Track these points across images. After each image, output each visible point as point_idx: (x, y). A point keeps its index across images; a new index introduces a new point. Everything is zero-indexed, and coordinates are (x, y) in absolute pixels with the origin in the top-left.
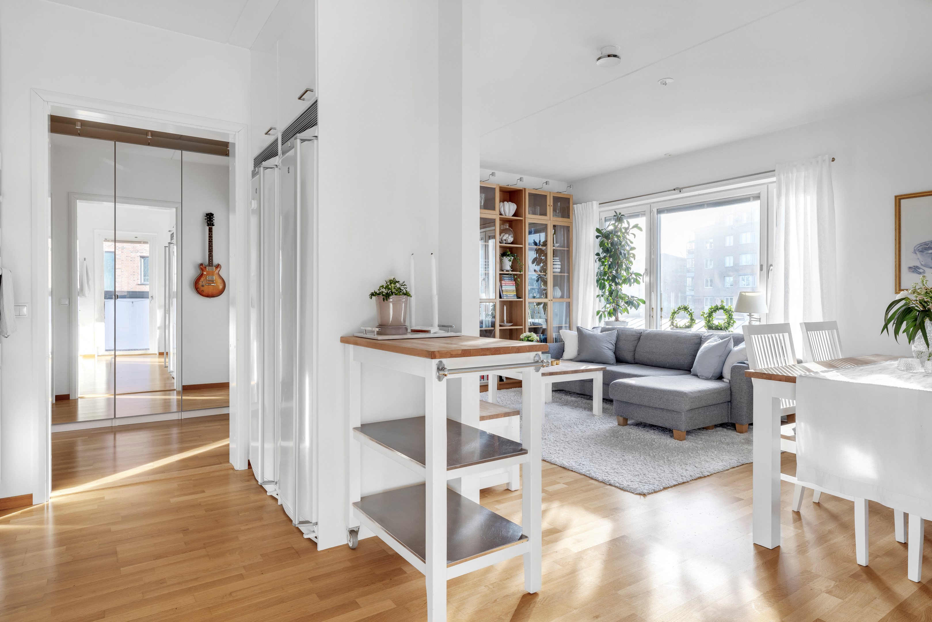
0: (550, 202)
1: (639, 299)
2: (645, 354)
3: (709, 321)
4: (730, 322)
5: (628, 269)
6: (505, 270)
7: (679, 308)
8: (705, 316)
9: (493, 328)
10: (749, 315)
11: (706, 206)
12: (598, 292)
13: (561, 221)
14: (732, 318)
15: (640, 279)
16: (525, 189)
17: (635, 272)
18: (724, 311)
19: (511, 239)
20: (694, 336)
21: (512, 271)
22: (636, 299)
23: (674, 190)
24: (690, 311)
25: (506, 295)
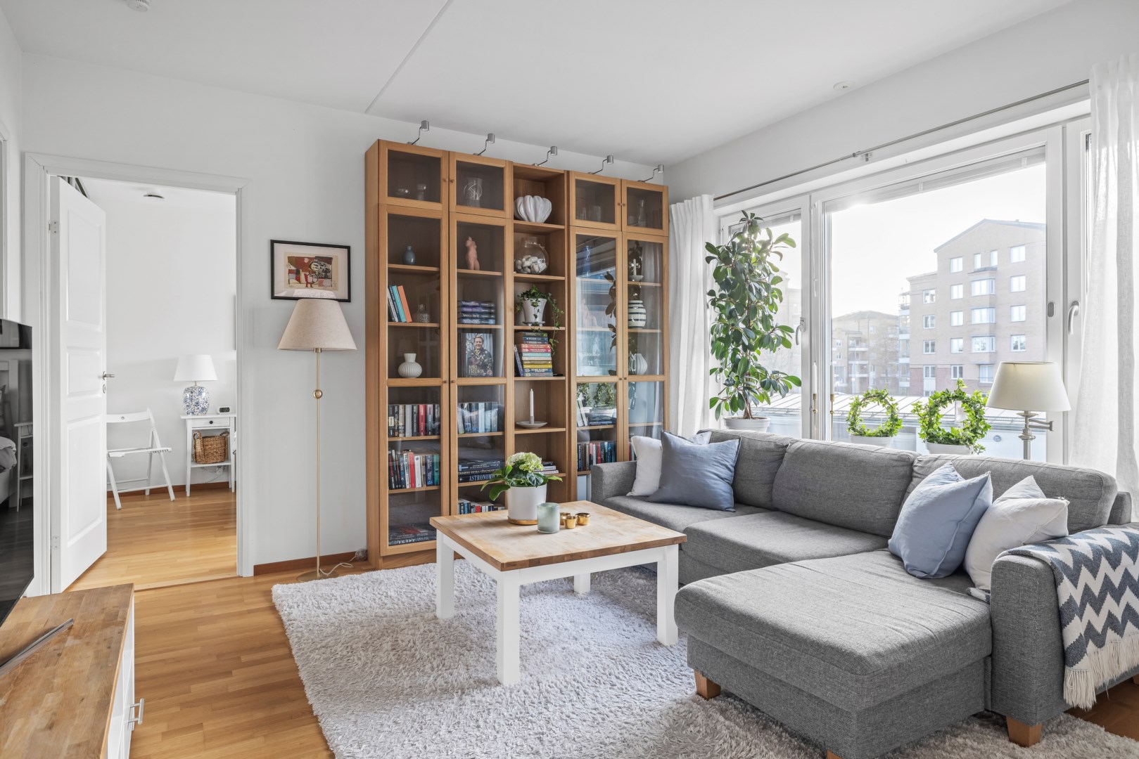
0: (621, 198)
1: (788, 377)
2: (791, 492)
3: (930, 424)
4: (977, 429)
5: (766, 320)
6: (530, 323)
7: (867, 395)
8: (922, 412)
9: (500, 433)
10: (1023, 416)
11: (921, 187)
12: (714, 362)
13: (643, 234)
14: (981, 420)
15: (791, 338)
16: (568, 172)
17: (780, 324)
18: (964, 402)
19: (540, 265)
20: (896, 460)
21: (544, 325)
22: (782, 376)
23: (854, 155)
24: (891, 403)
25: (530, 369)
